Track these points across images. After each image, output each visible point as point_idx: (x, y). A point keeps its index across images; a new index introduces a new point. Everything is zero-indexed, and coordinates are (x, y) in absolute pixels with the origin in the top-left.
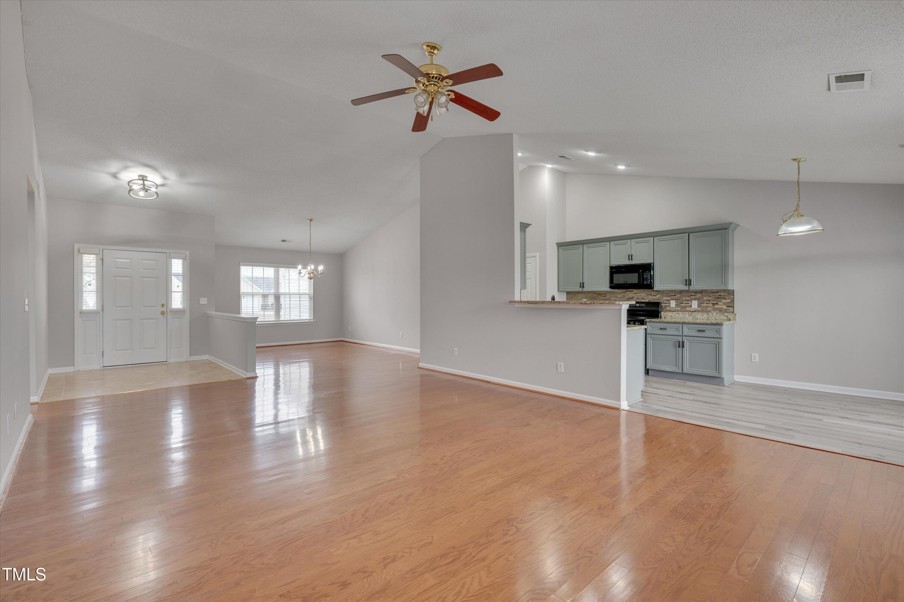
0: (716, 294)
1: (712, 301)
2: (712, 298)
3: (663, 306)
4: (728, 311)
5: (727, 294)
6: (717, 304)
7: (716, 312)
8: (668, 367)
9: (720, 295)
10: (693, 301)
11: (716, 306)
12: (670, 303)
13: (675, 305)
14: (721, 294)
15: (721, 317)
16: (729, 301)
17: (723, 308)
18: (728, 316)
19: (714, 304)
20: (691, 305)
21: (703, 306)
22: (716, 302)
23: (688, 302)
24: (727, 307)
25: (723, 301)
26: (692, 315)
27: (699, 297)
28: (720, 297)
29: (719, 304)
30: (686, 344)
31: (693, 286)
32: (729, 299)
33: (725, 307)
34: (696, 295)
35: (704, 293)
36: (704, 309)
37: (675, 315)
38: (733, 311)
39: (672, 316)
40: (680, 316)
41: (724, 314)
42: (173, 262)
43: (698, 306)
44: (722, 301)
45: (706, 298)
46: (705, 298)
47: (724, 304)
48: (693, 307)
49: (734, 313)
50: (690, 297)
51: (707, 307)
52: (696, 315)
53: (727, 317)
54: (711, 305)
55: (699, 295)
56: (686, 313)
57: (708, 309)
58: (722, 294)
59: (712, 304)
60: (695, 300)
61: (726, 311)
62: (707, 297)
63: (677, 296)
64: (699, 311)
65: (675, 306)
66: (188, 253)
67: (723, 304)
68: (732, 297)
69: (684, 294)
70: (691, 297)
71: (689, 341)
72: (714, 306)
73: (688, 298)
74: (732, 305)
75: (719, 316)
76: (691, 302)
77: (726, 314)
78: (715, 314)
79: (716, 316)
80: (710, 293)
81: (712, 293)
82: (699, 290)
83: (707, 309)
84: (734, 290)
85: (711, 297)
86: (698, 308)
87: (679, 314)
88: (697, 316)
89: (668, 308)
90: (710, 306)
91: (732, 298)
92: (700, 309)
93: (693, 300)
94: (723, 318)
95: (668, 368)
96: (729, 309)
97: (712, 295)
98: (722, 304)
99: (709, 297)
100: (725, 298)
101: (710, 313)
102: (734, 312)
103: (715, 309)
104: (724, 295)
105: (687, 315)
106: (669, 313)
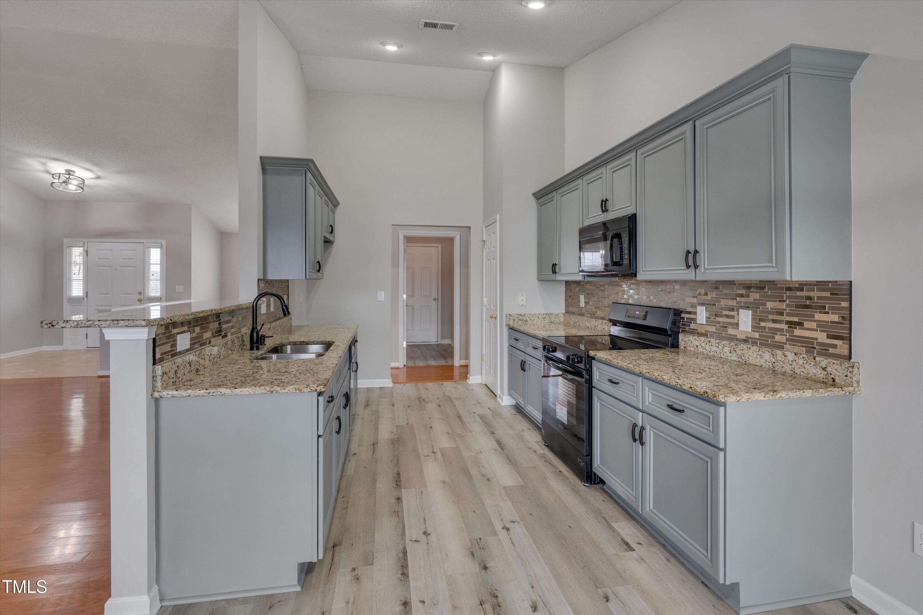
0: (799, 294)
1: (789, 315)
2: (787, 306)
3: (683, 318)
4: (831, 350)
5: (828, 294)
6: (800, 324)
7: (796, 349)
8: (622, 486)
9: (809, 298)
10: (740, 310)
11: (798, 332)
12: (695, 313)
13: (707, 317)
14: (811, 294)
15: (807, 366)
16: (835, 318)
17: (816, 339)
18: (829, 369)
19: (792, 325)
20: (738, 321)
21: (764, 328)
22: (796, 319)
23: (732, 313)
24: (829, 337)
25: (819, 316)
26: (737, 350)
27: (754, 300)
28: (808, 302)
29: (807, 324)
30: (649, 436)
31: (703, 270)
32: (835, 310)
33: (822, 337)
34: (748, 296)
35: (766, 290)
36: (767, 336)
37: (703, 345)
38: (846, 352)
39: (697, 346)
40: (714, 349)
41: (818, 359)
42: (151, 252)
43: (753, 327)
44: (813, 316)
45: (771, 303)
46: (769, 305)
47: (822, 325)
48: (741, 328)
49: (852, 360)
50: (736, 299)
51: (775, 331)
52: (745, 351)
53: (824, 369)
54: (784, 326)
55: (755, 296)
56: (724, 342)
57: (778, 338)
58: (815, 294)
59: (788, 323)
60: (747, 308)
61: (824, 351)
62: (776, 301)
63: (709, 297)
64: (754, 343)
65: (706, 321)
66: (164, 242)
67: (818, 326)
68: (845, 304)
69: (725, 291)
70: (738, 299)
71: (655, 431)
72: (793, 332)
73: (733, 303)
74: (844, 332)
75: (801, 362)
76: (738, 314)
77: (823, 361)
78: (791, 356)
79: (794, 363)
80: (782, 288)
81: (789, 289)
82: (756, 281)
83: (774, 338)
84: (851, 282)
85: (785, 303)
86: (752, 331)
87: (710, 344)
88: (747, 356)
89: (693, 326)
90: (782, 330)
91: (843, 308)
92: (757, 335)
93: (742, 307)
94: (814, 371)
95: (620, 486)
96: (835, 346)
97: (788, 297)
98: (815, 328)
99: (780, 301)
100: (822, 309)
101: (779, 352)
102: (850, 357)
103: (795, 341)
104: (819, 298)
105: (727, 350)
106: (691, 338)
